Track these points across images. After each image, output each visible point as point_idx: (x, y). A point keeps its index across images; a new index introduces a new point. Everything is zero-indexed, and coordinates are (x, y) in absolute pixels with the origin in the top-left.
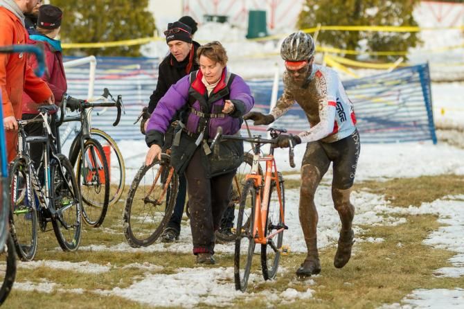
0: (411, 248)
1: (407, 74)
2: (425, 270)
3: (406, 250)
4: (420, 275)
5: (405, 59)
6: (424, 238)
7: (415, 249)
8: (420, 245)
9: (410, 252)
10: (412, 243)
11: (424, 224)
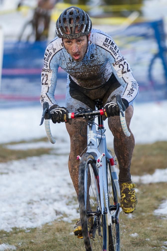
0: (141, 219)
1: (142, 30)
2: (156, 242)
3: (137, 221)
4: (150, 247)
5: (141, 13)
6: (156, 208)
7: (146, 220)
8: (151, 215)
9: (141, 223)
10: (144, 214)
11: (156, 193)
